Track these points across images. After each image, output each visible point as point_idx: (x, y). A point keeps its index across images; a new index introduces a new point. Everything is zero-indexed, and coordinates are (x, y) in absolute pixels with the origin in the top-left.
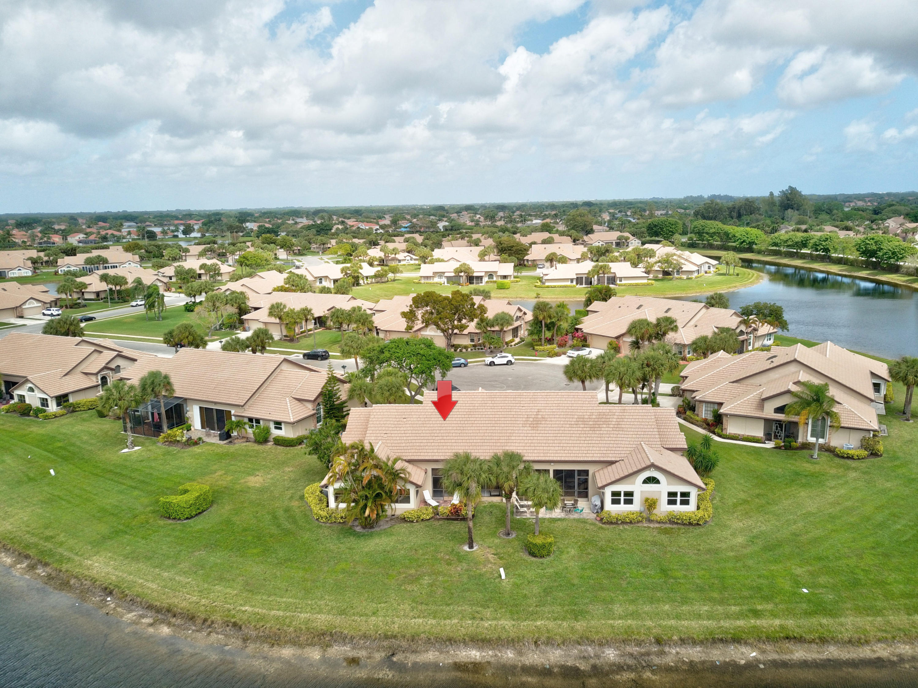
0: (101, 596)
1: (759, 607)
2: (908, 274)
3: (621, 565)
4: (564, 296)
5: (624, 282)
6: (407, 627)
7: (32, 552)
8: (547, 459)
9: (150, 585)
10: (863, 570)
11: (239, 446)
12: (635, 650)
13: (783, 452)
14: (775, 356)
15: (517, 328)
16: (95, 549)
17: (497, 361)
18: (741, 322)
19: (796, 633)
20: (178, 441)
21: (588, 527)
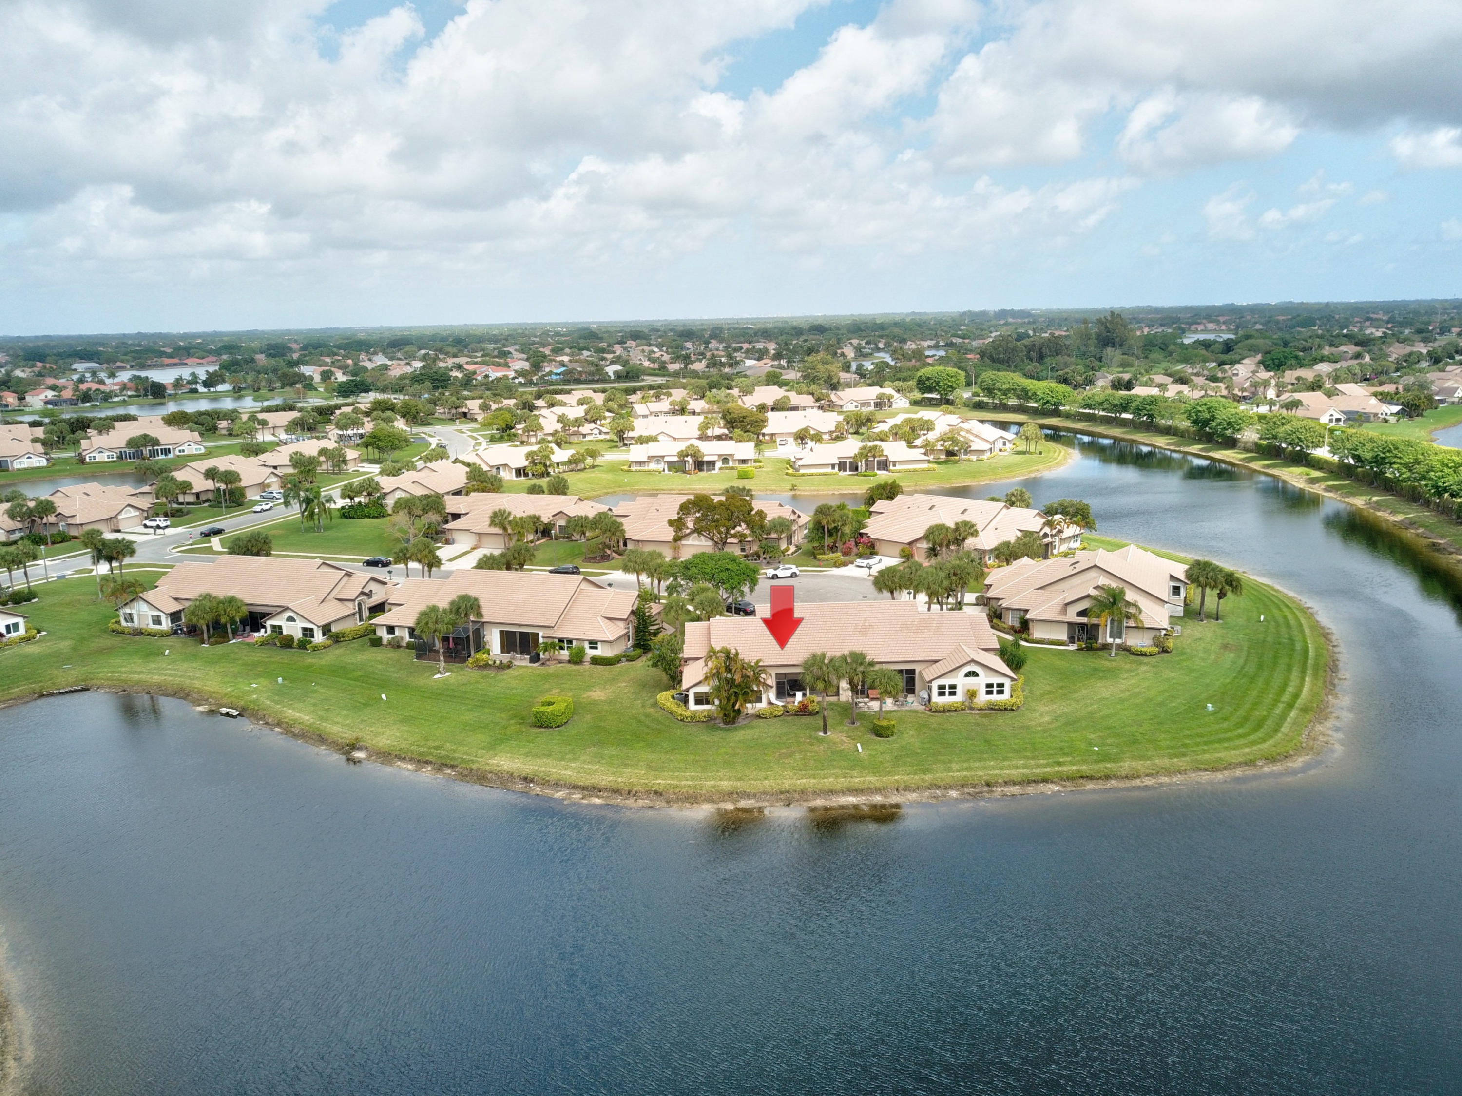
0: (523, 784)
1: (1061, 760)
2: (1247, 450)
3: (953, 740)
4: (826, 488)
5: (898, 467)
7: (430, 758)
8: (879, 660)
10: (1141, 734)
11: (553, 668)
13: (1085, 653)
14: (1078, 562)
15: (792, 533)
16: (492, 753)
17: (780, 573)
18: (1045, 524)
19: (1088, 773)
20: (490, 665)
21: (919, 715)
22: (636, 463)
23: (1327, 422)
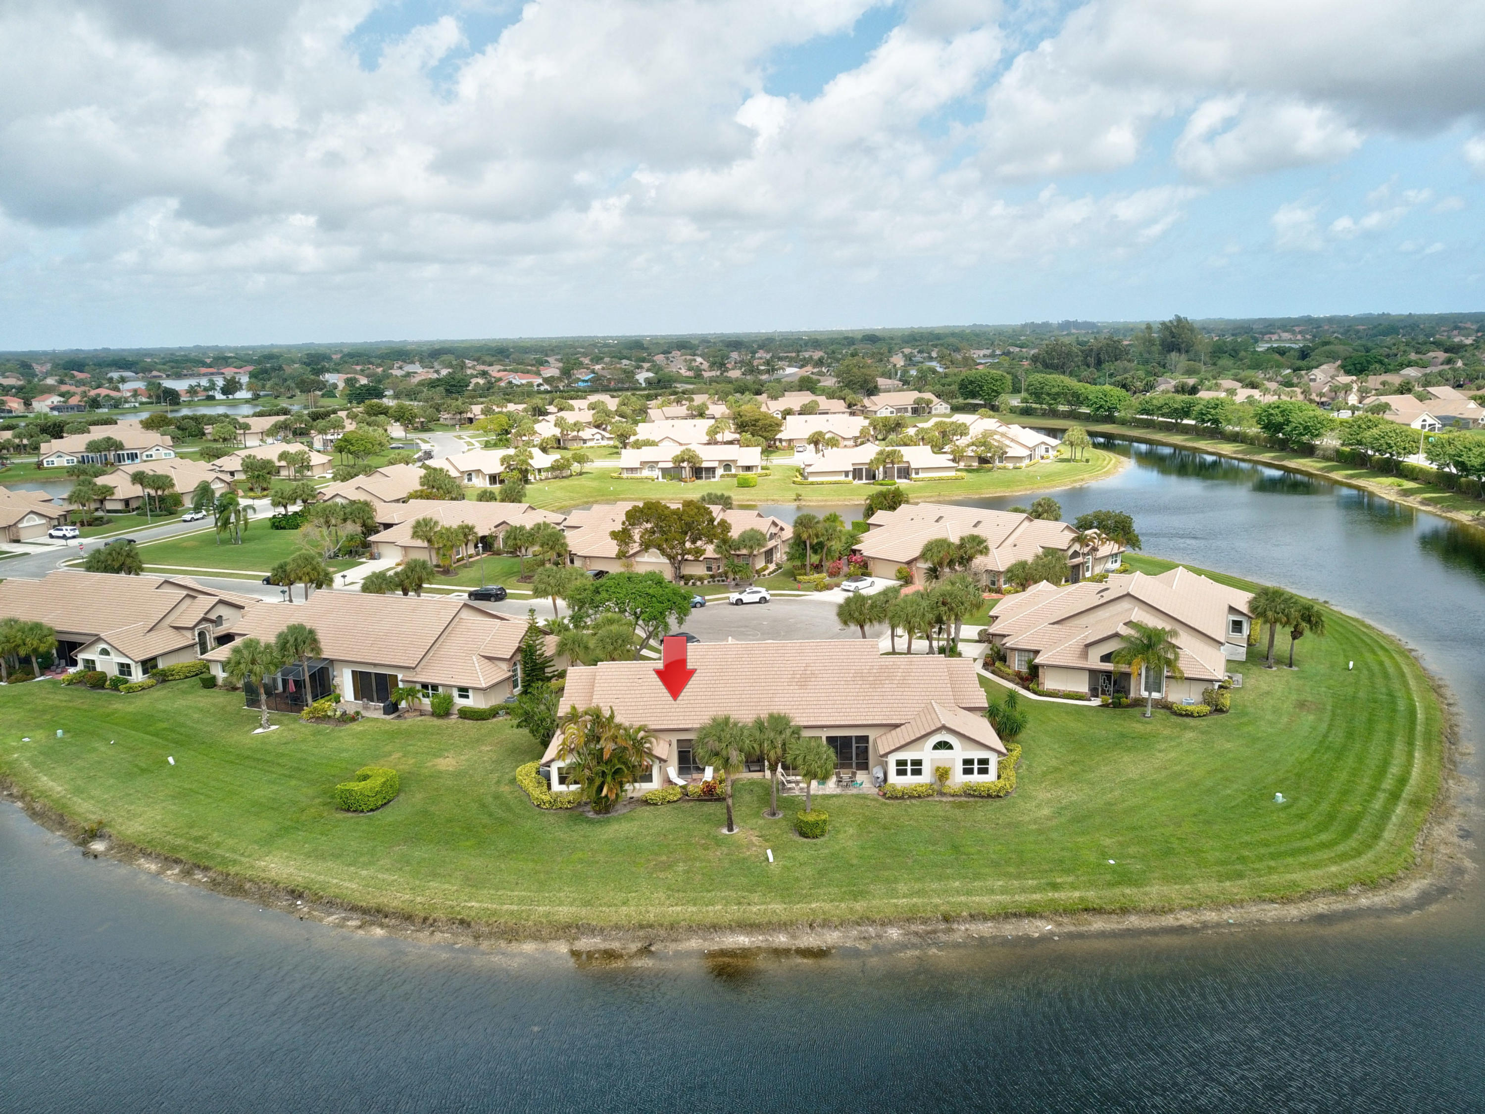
0: (288, 900)
1: (1059, 880)
2: (1326, 458)
3: (907, 843)
4: (836, 498)
5: (921, 475)
6: (664, 915)
7: (182, 856)
8: (819, 723)
9: (347, 884)
10: (1178, 839)
11: (411, 721)
12: (921, 928)
13: (1109, 711)
14: (1109, 589)
15: (771, 549)
16: (265, 849)
17: (746, 598)
18: (1074, 540)
19: (1096, 904)
20: (329, 717)
21: (868, 802)
22: (627, 469)
23: (1419, 428)
